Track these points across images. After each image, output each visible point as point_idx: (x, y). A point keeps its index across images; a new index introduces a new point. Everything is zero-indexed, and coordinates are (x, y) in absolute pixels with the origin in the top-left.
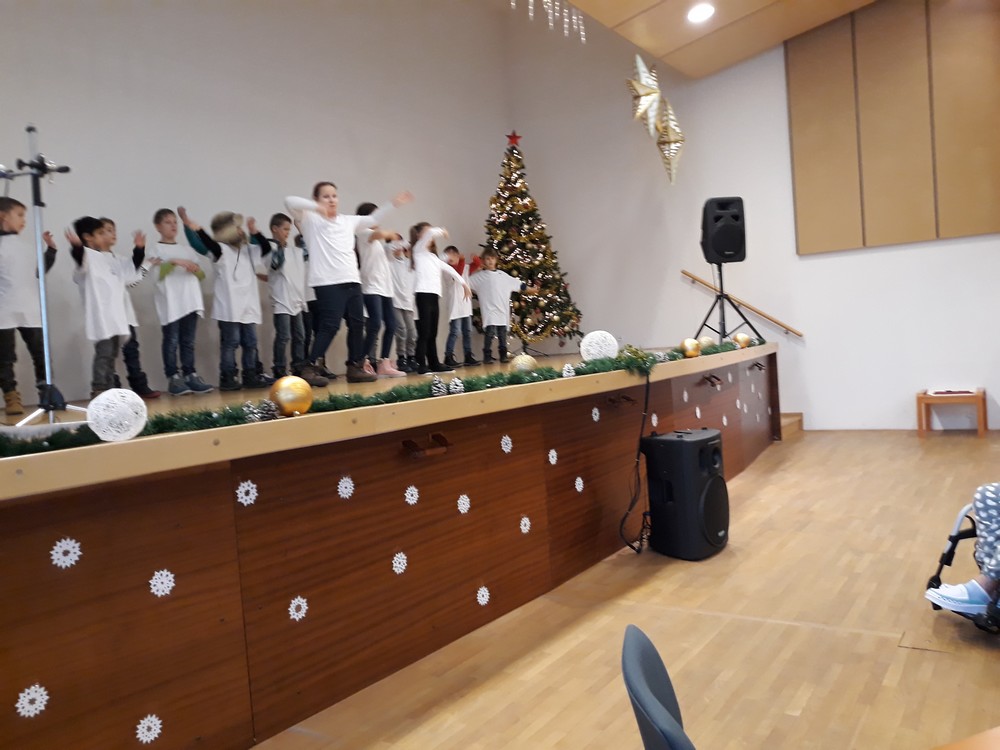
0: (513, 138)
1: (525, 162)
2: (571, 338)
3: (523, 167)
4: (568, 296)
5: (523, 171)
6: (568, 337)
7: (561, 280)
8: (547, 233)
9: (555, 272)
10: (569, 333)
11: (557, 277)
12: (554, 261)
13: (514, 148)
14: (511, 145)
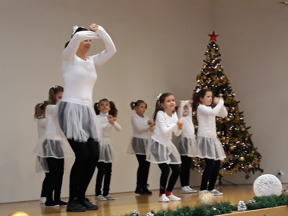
0: (213, 36)
1: (220, 52)
2: (254, 173)
3: (219, 55)
4: (251, 143)
5: (219, 58)
6: (251, 172)
7: (246, 132)
8: (236, 99)
9: (241, 126)
10: (252, 169)
11: (243, 129)
12: (241, 118)
13: (213, 43)
14: (211, 41)
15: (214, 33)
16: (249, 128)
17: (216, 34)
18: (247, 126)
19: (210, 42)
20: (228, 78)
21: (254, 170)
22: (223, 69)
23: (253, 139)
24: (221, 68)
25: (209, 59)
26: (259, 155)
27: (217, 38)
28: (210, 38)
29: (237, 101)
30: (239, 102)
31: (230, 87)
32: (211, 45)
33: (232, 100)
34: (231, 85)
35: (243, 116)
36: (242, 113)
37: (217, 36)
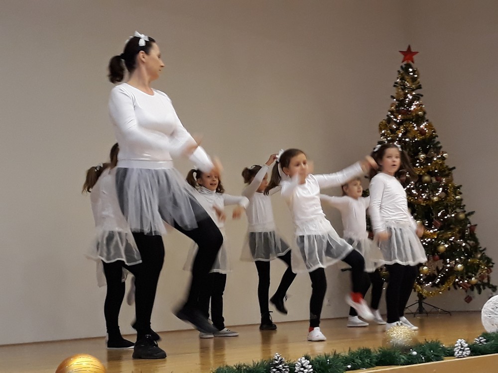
0: (408, 54)
1: (421, 81)
2: (480, 293)
3: (419, 87)
4: (476, 240)
5: (419, 91)
6: (476, 291)
7: (466, 220)
8: (449, 163)
9: (458, 210)
10: (477, 286)
11: (462, 216)
12: (457, 197)
13: (409, 66)
14: (405, 63)
15: (409, 48)
16: (472, 213)
17: (413, 50)
18: (468, 210)
19: (403, 64)
20: (435, 126)
21: (480, 286)
22: (427, 111)
23: (478, 233)
24: (421, 110)
25: (402, 93)
26: (488, 261)
27: (415, 58)
28: (402, 57)
29: (451, 167)
30: (454, 168)
31: (438, 143)
32: (406, 69)
33: (441, 164)
34: (440, 139)
35: (460, 193)
36: (459, 187)
37: (416, 53)
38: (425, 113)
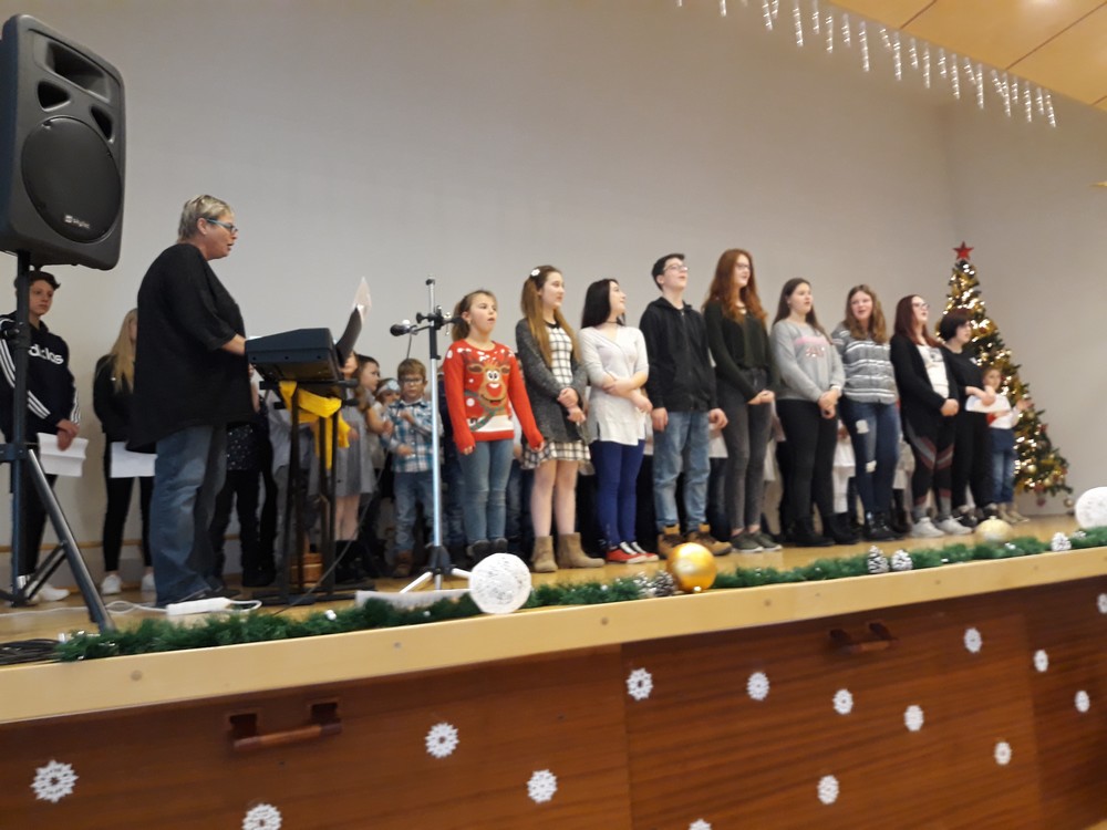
0: (963, 251)
1: (979, 278)
2: (1054, 495)
3: (977, 284)
4: (1043, 437)
5: (977, 289)
6: (1049, 493)
7: (1036, 420)
8: (1014, 361)
10: (1051, 488)
13: (964, 263)
14: (960, 259)
15: (963, 244)
16: (1040, 413)
17: (968, 245)
18: (1037, 409)
19: (958, 261)
20: (997, 324)
21: (1054, 489)
22: (987, 308)
23: (1050, 433)
24: (980, 307)
25: (958, 291)
26: (1063, 462)
27: (971, 254)
28: (956, 254)
29: (1016, 364)
30: (1018, 367)
31: (1001, 340)
32: (960, 266)
33: (1006, 363)
34: (1003, 336)
35: (1027, 392)
36: (1026, 386)
37: (970, 249)
38: (984, 310)
